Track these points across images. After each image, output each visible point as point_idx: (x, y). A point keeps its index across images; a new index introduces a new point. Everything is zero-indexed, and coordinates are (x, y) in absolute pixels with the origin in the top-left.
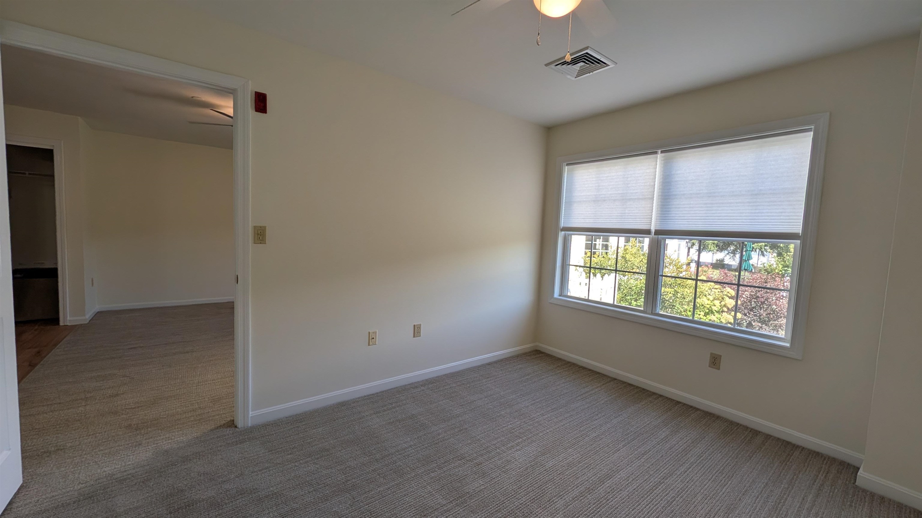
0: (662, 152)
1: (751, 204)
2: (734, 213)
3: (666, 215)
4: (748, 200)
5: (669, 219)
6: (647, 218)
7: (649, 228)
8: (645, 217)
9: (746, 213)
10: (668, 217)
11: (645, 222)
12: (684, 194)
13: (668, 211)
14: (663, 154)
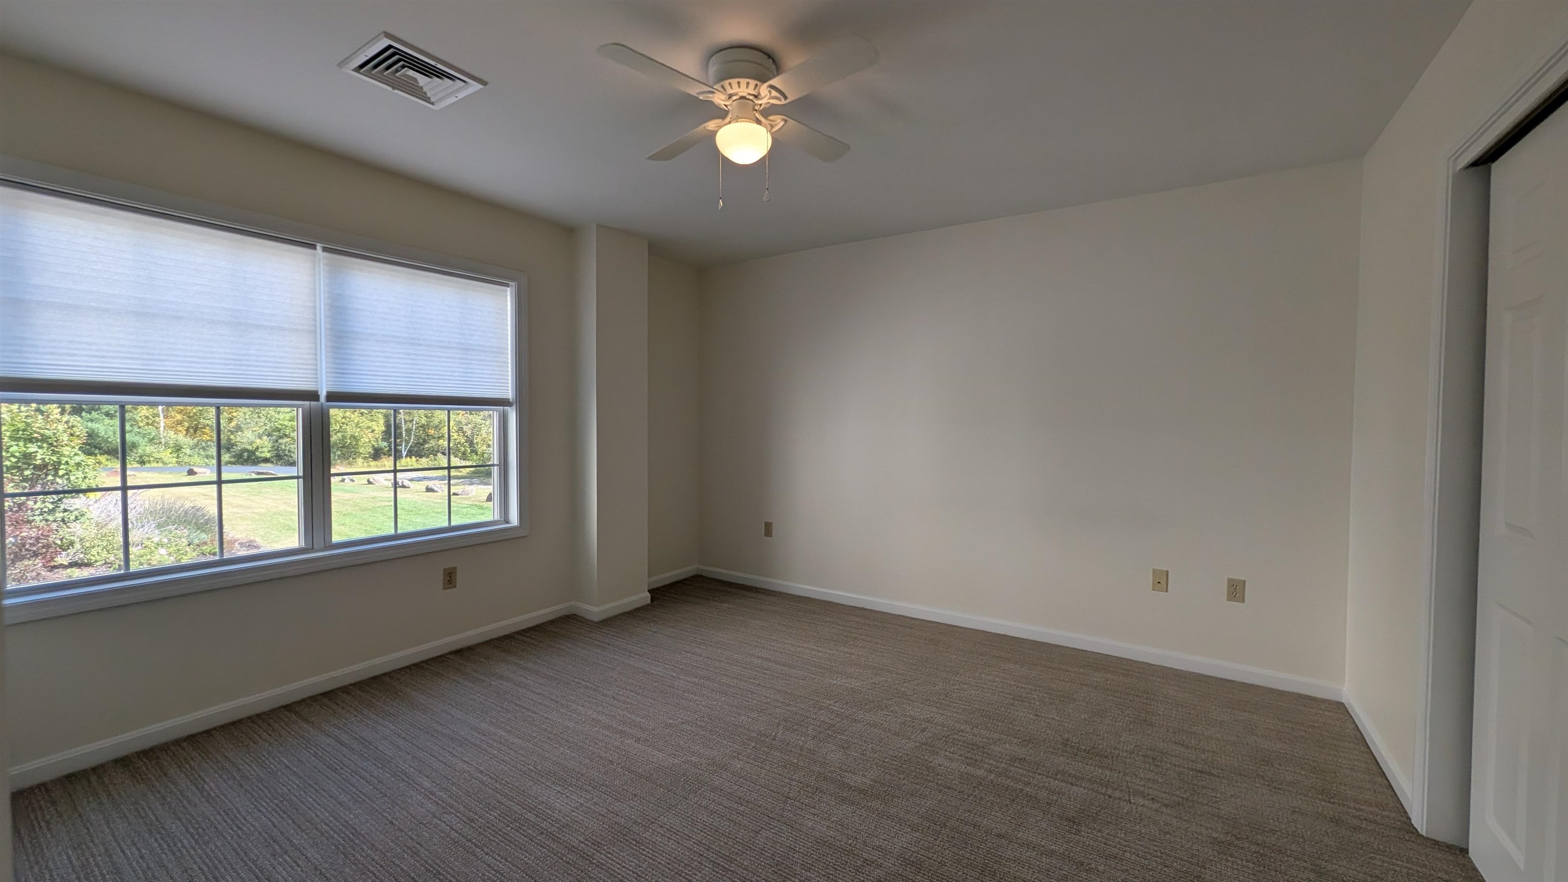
0: (325, 249)
1: (463, 361)
2: (446, 371)
3: (345, 366)
4: (458, 356)
5: (350, 374)
6: (306, 369)
7: (315, 389)
8: (301, 366)
9: (458, 372)
10: (348, 369)
11: (302, 376)
12: (372, 335)
13: (349, 360)
14: (326, 254)
